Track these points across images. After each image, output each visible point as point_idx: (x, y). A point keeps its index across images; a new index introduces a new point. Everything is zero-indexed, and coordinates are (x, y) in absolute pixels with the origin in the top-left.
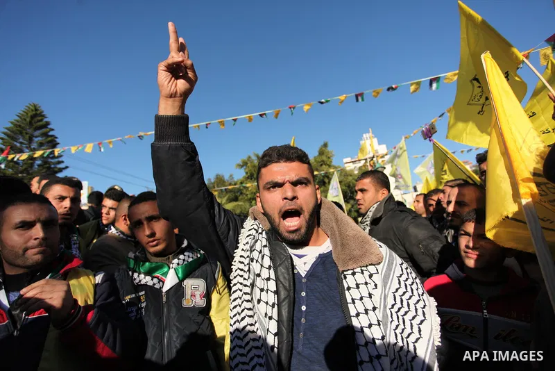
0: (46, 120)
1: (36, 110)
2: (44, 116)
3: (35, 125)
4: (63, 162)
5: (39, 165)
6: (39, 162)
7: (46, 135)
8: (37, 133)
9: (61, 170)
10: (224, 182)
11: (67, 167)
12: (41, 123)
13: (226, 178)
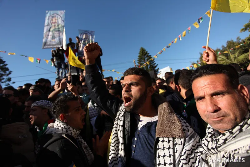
0: (146, 51)
1: (142, 49)
2: (145, 50)
3: (144, 54)
4: (155, 63)
5: (149, 67)
6: (149, 66)
7: (148, 56)
8: (145, 56)
9: (156, 67)
10: (234, 43)
11: (157, 65)
12: (145, 53)
13: (235, 40)
